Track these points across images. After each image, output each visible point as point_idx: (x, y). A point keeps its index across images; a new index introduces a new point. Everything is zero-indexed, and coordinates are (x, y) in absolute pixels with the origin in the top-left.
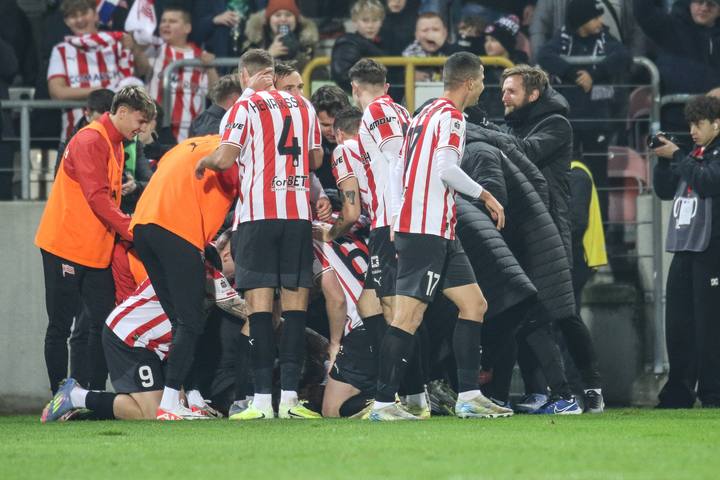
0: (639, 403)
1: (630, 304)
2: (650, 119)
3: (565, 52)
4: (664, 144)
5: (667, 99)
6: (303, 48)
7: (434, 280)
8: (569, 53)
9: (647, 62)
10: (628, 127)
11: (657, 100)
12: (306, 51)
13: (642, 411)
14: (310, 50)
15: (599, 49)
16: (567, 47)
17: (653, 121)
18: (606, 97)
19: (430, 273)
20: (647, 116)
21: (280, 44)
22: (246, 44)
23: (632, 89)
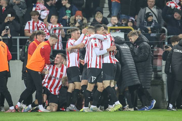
0: (163, 108)
1: (160, 85)
2: (165, 41)
3: (145, 25)
4: (169, 48)
5: (169, 37)
6: (83, 25)
7: (94, 78)
8: (146, 25)
9: (164, 28)
10: (160, 43)
11: (167, 37)
12: (84, 25)
13: (163, 110)
14: (85, 25)
15: (153, 25)
16: (146, 24)
17: (166, 42)
18: (154, 36)
19: (93, 77)
20: (164, 41)
21: (78, 24)
22: (70, 24)
23: (161, 34)
